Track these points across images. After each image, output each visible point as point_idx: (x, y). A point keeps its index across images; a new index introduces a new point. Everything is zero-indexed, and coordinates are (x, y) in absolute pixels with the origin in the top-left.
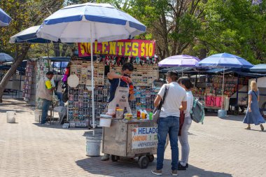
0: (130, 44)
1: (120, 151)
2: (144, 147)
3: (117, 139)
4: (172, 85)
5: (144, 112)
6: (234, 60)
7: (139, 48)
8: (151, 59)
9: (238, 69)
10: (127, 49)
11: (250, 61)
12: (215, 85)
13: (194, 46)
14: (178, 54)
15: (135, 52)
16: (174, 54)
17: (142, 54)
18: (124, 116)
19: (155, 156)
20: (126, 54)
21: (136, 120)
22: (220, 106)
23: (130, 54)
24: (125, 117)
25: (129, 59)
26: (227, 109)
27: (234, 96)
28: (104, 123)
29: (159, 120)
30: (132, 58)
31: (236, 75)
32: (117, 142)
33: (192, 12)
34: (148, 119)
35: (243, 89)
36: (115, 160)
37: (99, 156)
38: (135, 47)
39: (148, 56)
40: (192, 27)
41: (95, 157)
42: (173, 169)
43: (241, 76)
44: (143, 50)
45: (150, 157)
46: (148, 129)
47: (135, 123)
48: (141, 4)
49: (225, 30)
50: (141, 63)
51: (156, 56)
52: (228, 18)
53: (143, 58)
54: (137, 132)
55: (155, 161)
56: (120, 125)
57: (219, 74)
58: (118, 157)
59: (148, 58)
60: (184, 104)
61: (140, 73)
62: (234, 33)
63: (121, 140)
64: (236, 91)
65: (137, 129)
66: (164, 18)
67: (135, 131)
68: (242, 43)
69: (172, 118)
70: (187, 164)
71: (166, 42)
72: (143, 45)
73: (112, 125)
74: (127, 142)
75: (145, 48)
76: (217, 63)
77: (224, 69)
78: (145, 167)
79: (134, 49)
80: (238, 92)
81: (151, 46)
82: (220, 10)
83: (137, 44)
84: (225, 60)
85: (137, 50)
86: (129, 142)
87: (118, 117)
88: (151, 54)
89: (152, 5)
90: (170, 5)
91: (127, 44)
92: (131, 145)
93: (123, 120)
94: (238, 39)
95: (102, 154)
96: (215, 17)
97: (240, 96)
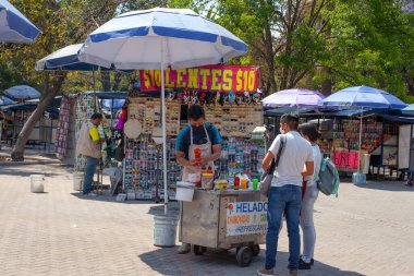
0: (219, 72)
1: (209, 239)
2: (246, 232)
3: (202, 220)
4: (290, 135)
5: (244, 178)
6: (378, 97)
7: (234, 77)
8: (251, 95)
9: (384, 111)
10: (215, 80)
11: (401, 98)
12: (347, 134)
13: (313, 75)
14: (290, 88)
15: (227, 84)
16: (283, 87)
17: (239, 88)
18: (214, 185)
19: (263, 247)
20: (214, 88)
21: (232, 191)
22: (355, 168)
23: (219, 88)
24: (217, 187)
25: (218, 95)
26: (366, 171)
27: (377, 152)
28: (182, 195)
29: (270, 191)
30: (223, 93)
31: (379, 119)
32: (203, 225)
33: (311, 24)
34: (251, 188)
35: (391, 141)
36: (200, 253)
37: (174, 246)
38: (228, 76)
39: (248, 90)
40: (312, 46)
41: (168, 247)
42: (291, 267)
43: (387, 121)
44: (239, 81)
45: (253, 249)
46: (252, 204)
47: (231, 195)
48: (234, 11)
49: (361, 50)
50: (236, 101)
51: (259, 91)
52: (367, 33)
53: (240, 94)
54: (235, 209)
55: (263, 255)
56: (209, 199)
57: (355, 117)
58: (204, 249)
59: (247, 94)
60: (310, 165)
61: (234, 116)
62: (375, 55)
63: (209, 222)
64: (380, 144)
65: (235, 205)
66: (269, 33)
67: (231, 207)
68: (388, 70)
69: (291, 188)
70: (312, 260)
71: (272, 69)
72: (240, 73)
73: (195, 198)
74: (219, 225)
75: (242, 79)
76: (352, 101)
77: (362, 111)
78: (247, 265)
79: (225, 79)
80: (383, 146)
81: (252, 74)
82: (353, 21)
83: (230, 73)
84: (364, 97)
85: (230, 81)
86: (222, 225)
87: (204, 186)
88: (251, 88)
89: (250, 13)
90: (277, 12)
91: (215, 72)
92: (224, 229)
93: (213, 191)
94: (382, 64)
95: (178, 243)
96: (347, 31)
97: (387, 151)
